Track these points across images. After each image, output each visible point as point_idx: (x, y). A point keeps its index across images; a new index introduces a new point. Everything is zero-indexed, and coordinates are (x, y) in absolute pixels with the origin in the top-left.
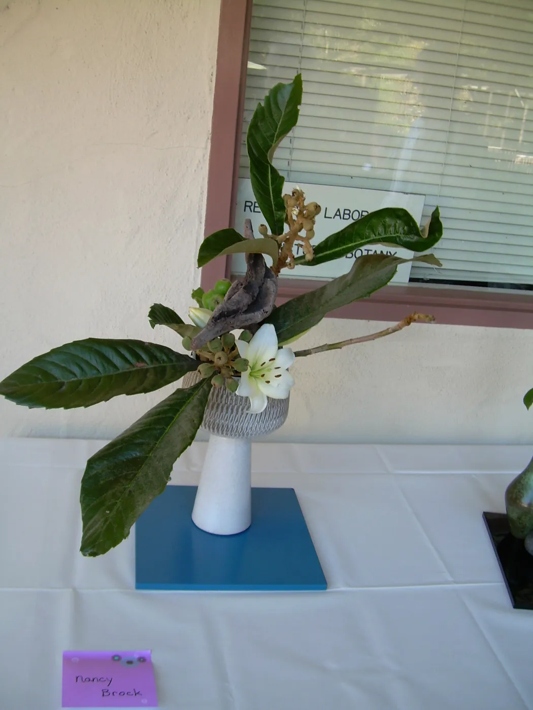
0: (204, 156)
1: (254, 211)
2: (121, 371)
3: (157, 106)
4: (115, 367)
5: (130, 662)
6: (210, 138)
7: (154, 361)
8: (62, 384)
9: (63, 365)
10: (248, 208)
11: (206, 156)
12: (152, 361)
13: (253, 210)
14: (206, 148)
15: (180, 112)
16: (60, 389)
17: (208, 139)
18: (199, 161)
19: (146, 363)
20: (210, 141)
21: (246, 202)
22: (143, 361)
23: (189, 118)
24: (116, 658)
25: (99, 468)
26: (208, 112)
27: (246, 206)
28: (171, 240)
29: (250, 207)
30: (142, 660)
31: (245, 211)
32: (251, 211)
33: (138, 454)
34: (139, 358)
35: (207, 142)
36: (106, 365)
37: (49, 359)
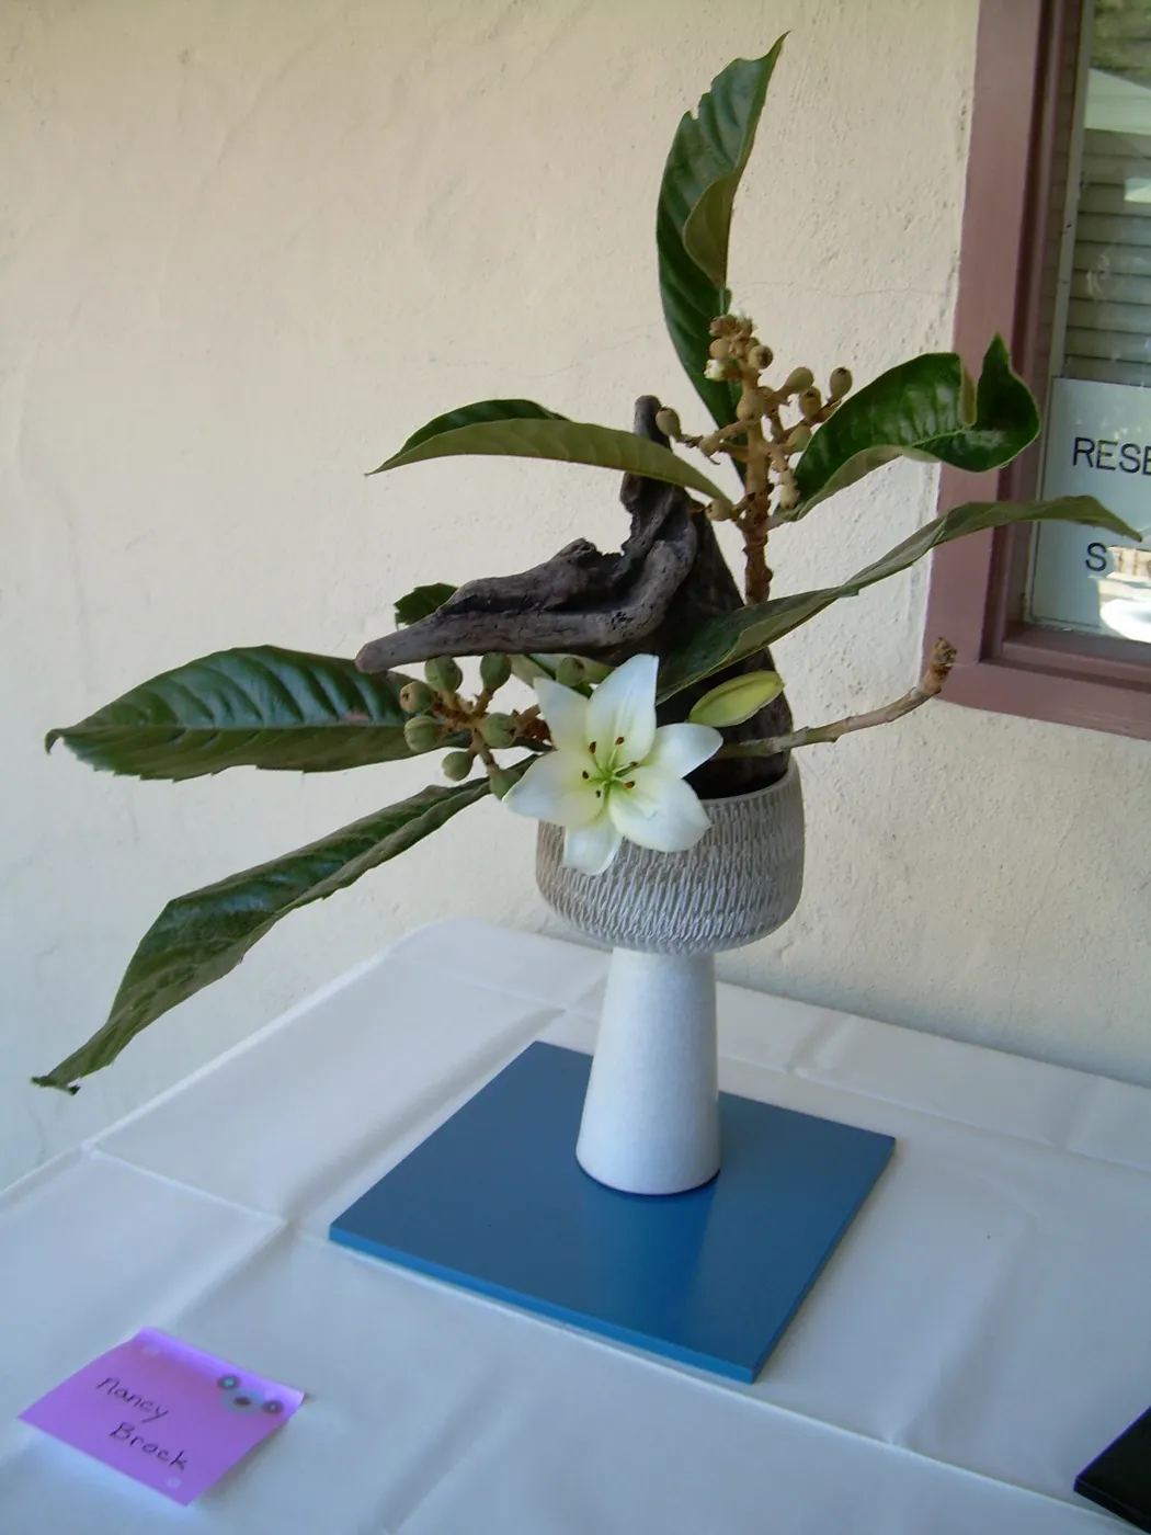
0: (942, 313)
1: (1099, 466)
2: (307, 723)
3: (837, 193)
4: (298, 713)
5: (243, 1401)
6: (957, 268)
7: (388, 715)
8: (181, 732)
9: (198, 695)
10: (1081, 456)
11: (947, 314)
12: (382, 713)
13: (1095, 463)
14: (948, 292)
15: (888, 206)
16: (170, 740)
17: (953, 271)
18: (931, 326)
19: (369, 715)
20: (956, 275)
21: (1078, 440)
22: (363, 707)
23: (909, 222)
24: (229, 1383)
25: (181, 919)
26: (953, 205)
27: (1077, 451)
28: (860, 516)
29: (1088, 452)
30: (273, 1407)
31: (1075, 462)
32: (1091, 465)
33: (261, 905)
34: (355, 701)
35: (950, 276)
36: (278, 706)
37: (179, 680)
